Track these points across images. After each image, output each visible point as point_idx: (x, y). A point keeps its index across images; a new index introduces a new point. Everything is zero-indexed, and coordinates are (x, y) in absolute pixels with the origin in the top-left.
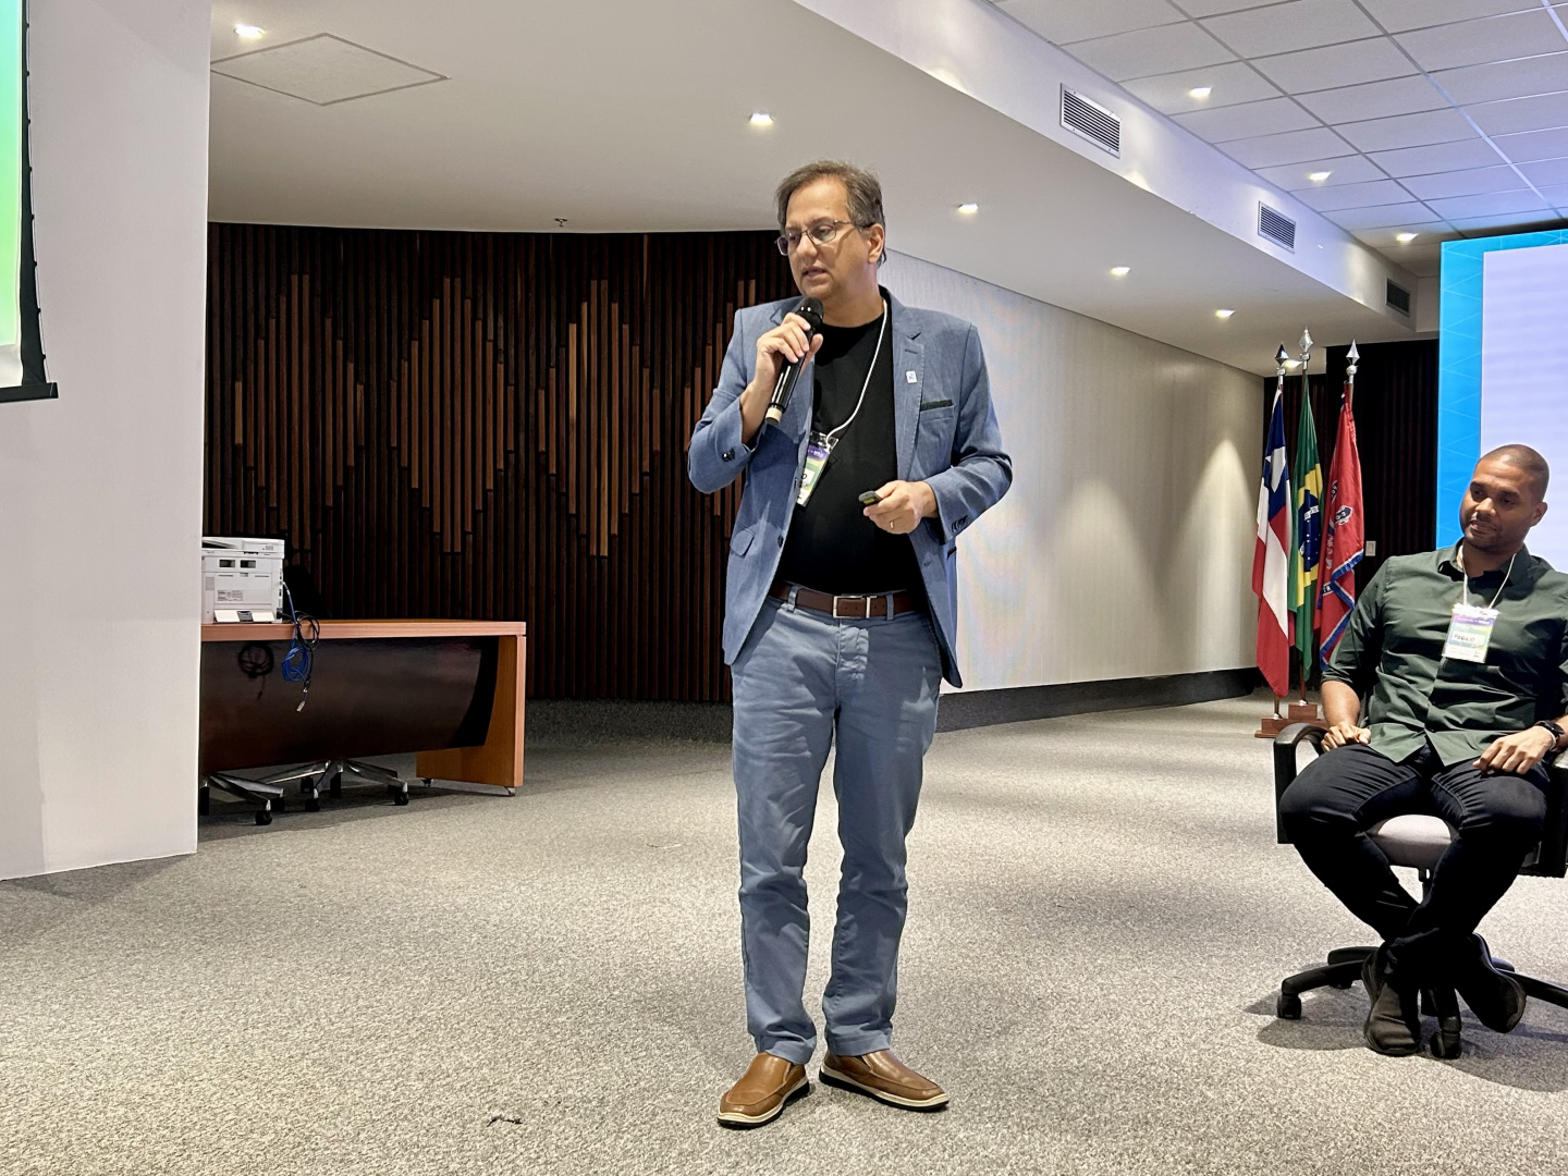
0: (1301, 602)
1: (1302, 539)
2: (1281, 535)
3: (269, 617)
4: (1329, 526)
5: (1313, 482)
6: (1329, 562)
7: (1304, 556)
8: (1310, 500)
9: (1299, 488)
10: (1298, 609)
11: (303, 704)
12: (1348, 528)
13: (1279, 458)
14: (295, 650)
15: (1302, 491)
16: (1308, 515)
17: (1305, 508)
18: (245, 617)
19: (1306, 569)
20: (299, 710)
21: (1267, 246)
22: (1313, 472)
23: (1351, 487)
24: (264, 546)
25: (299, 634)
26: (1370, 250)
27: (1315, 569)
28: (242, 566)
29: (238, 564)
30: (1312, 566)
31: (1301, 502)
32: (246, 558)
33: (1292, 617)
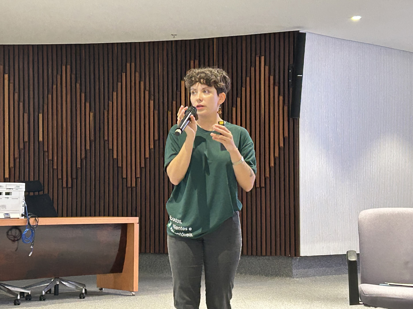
3: (18, 216)
11: (31, 253)
14: (27, 230)
18: (7, 216)
20: (30, 255)
24: (15, 186)
25: (29, 223)
28: (6, 195)
29: (4, 193)
32: (8, 191)
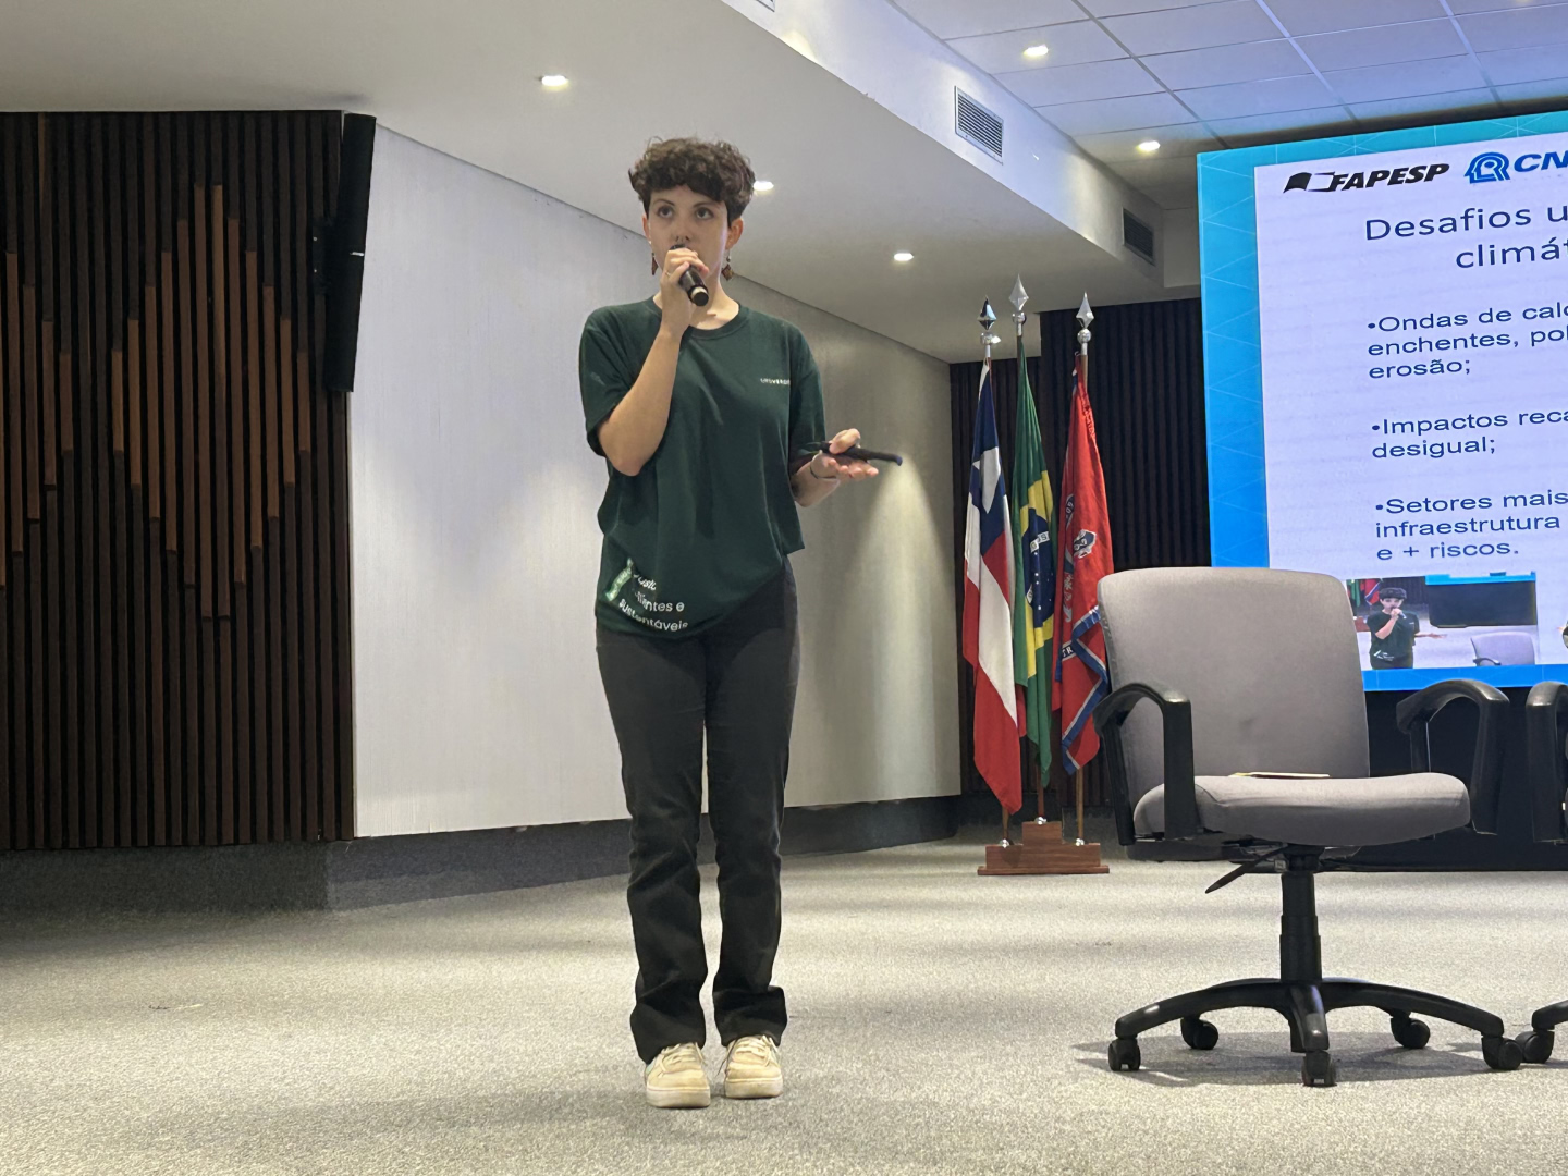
0: (1032, 672)
1: (1030, 579)
2: (999, 577)
4: (1065, 560)
5: (1039, 496)
6: (1068, 612)
7: (1033, 605)
8: (1037, 524)
9: (1021, 506)
10: (1029, 681)
12: (1092, 561)
13: (991, 465)
15: (1025, 510)
16: (1036, 545)
17: (1030, 536)
19: (1037, 624)
21: (967, 150)
22: (1038, 484)
23: (1092, 504)
26: (1101, 166)
27: (1049, 623)
30: (1045, 619)
31: (1025, 526)
33: (1021, 692)
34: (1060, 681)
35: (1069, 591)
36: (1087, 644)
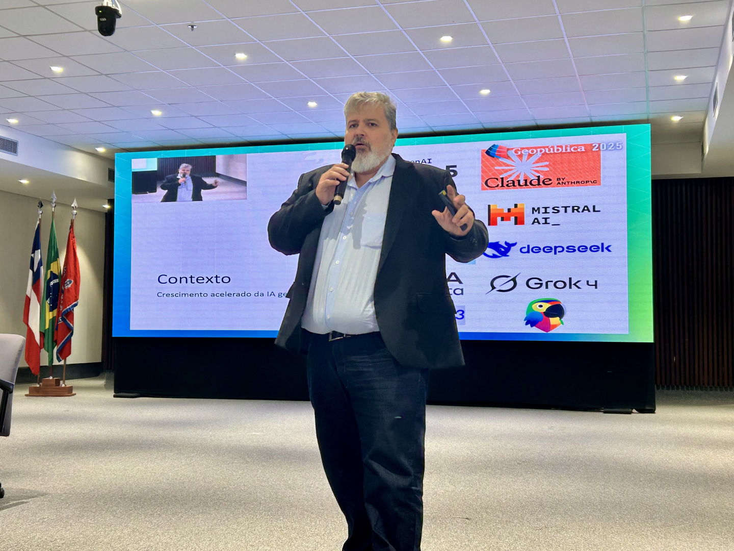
0: (47, 327)
2: (38, 295)
4: (61, 289)
6: (61, 307)
9: (48, 270)
10: (45, 330)
12: (70, 290)
13: (39, 255)
22: (55, 262)
23: (73, 270)
27: (55, 311)
33: (42, 333)
34: (57, 330)
35: (63, 300)
36: (67, 318)
